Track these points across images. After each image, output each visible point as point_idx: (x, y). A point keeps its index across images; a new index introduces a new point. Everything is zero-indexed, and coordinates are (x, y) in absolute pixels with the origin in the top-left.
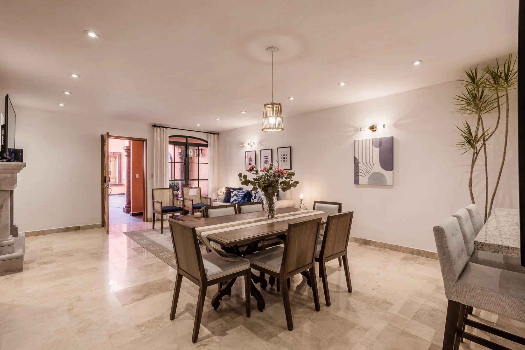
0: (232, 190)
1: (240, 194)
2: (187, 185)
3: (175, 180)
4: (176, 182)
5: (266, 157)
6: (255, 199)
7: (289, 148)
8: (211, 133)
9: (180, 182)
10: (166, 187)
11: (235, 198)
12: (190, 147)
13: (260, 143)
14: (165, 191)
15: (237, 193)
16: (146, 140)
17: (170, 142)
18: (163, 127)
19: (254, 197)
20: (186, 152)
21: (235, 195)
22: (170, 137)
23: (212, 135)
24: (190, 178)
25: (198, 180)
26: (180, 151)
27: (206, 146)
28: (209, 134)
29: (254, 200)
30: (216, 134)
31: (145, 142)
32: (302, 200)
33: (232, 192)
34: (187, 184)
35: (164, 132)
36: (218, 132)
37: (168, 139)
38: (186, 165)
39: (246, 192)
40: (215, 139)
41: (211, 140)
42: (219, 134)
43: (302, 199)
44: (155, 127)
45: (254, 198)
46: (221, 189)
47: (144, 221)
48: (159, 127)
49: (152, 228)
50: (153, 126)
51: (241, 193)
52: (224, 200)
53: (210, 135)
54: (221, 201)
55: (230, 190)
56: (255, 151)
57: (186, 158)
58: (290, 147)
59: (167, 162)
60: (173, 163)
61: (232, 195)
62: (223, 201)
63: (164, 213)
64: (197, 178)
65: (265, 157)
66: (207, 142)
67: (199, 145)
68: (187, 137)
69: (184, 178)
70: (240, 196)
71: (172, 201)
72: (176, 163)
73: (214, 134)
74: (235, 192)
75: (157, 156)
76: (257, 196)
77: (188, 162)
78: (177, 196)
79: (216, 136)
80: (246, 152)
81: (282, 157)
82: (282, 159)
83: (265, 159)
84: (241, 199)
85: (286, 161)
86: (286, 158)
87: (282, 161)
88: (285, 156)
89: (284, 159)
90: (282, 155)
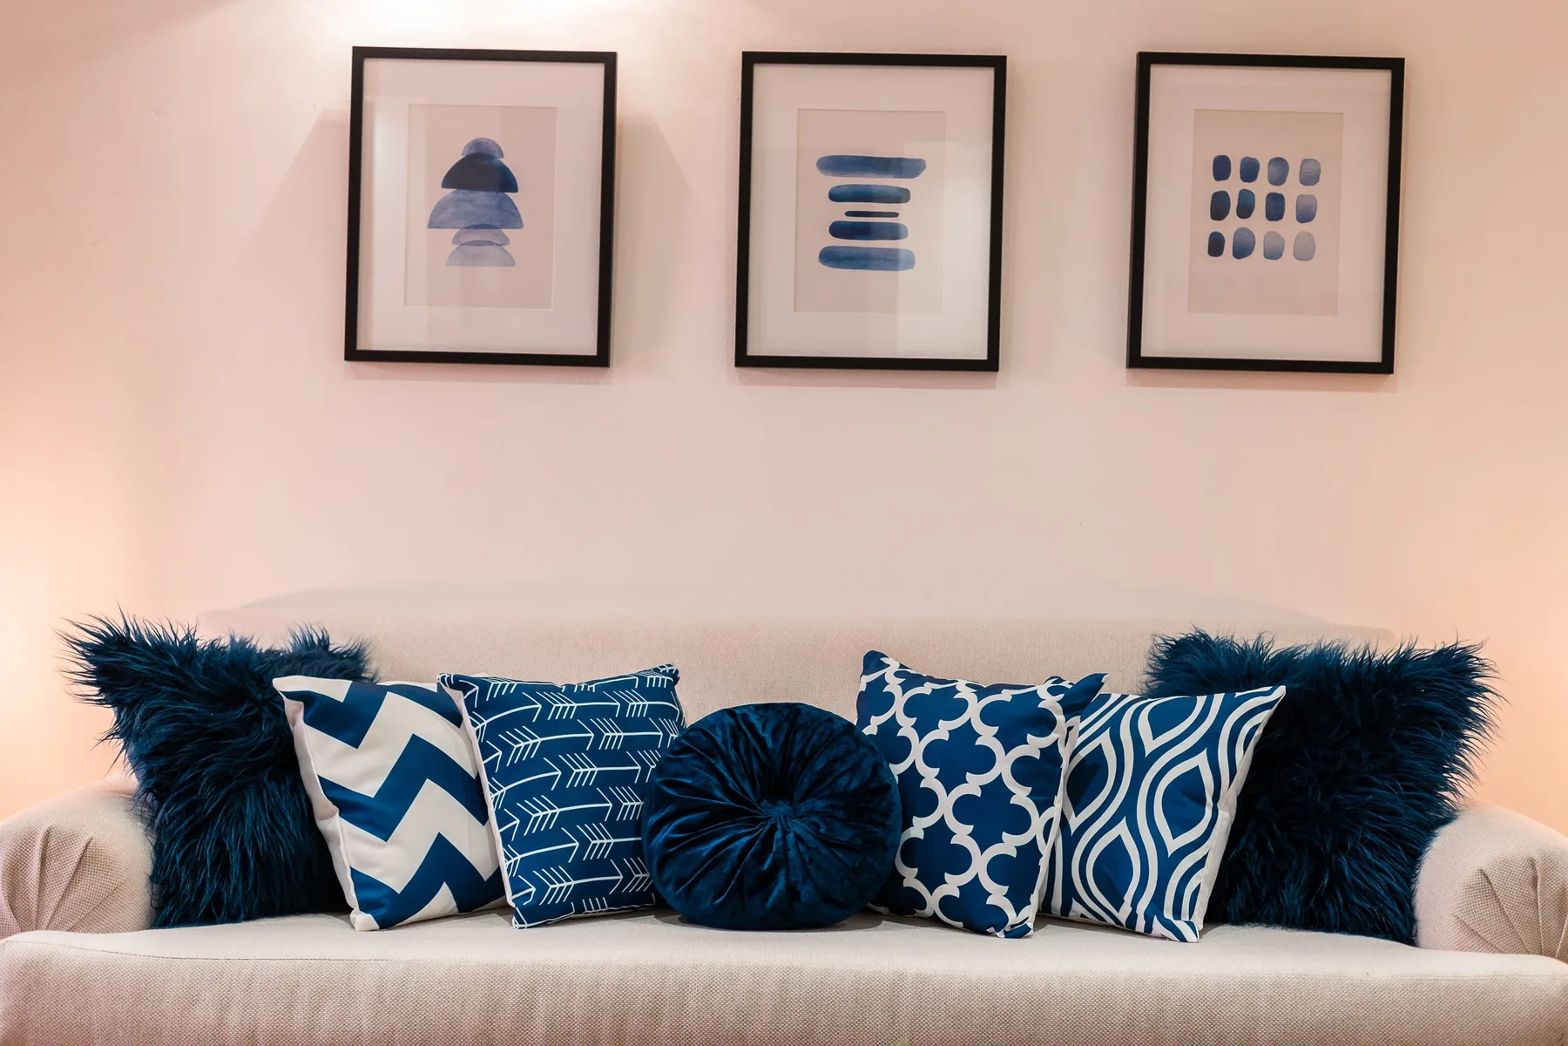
56: (610, 63)
65: (833, 165)
80: (361, 55)
81: (1221, 186)
82: (1230, 226)
83: (836, 196)
84: (615, 828)
85: (1305, 252)
86: (1305, 215)
87: (1215, 245)
88: (1278, 179)
89: (1258, 223)
90: (1221, 168)
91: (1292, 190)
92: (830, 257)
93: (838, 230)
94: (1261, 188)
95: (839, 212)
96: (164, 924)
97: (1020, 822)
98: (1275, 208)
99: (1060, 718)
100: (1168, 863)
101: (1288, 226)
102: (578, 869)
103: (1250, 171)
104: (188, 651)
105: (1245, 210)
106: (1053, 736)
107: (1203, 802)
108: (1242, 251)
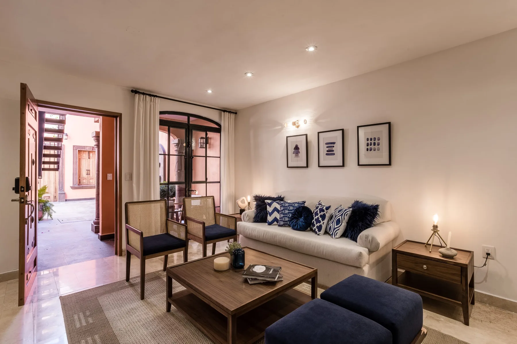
0: (269, 201)
1: (287, 209)
2: (189, 191)
3: (169, 183)
4: (170, 186)
5: (331, 143)
6: (323, 219)
7: (388, 125)
8: (224, 111)
9: (177, 186)
10: (154, 199)
11: (276, 215)
12: (194, 132)
13: (316, 121)
14: (153, 205)
15: (278, 207)
16: (121, 115)
17: (163, 123)
18: (150, 95)
19: (321, 216)
20: (187, 138)
21: (275, 209)
22: (161, 113)
23: (226, 113)
24: (193, 180)
25: (206, 182)
26: (176, 141)
27: (218, 130)
28: (223, 113)
29: (322, 222)
30: (233, 113)
31: (118, 119)
32: (435, 227)
33: (270, 205)
34: (189, 189)
35: (152, 103)
36: (235, 111)
37: (158, 117)
38: (187, 160)
39: (296, 205)
40: (232, 119)
41: (226, 121)
42: (236, 113)
43: (436, 224)
44: (136, 93)
45: (320, 219)
46: (244, 198)
47: (116, 254)
48: (144, 94)
49: (125, 279)
50: (132, 91)
51: (287, 207)
52: (254, 218)
53: (224, 115)
54: (249, 221)
55: (266, 201)
56: (306, 135)
57: (187, 149)
58: (389, 123)
59: (157, 154)
60: (167, 156)
61: (269, 209)
62: (252, 220)
63: (146, 257)
64: (204, 180)
65: (327, 144)
66: (219, 125)
67: (207, 129)
68: (189, 115)
69: (183, 180)
70: (287, 212)
71: (164, 225)
72: (171, 156)
73: (229, 112)
74: (275, 205)
75: (139, 142)
76: (328, 216)
77: (190, 155)
78: (173, 207)
79: (233, 116)
80: (287, 137)
81: (368, 142)
82: (369, 147)
83: (327, 147)
84: (289, 218)
85: (378, 150)
86: (378, 145)
87: (367, 150)
88: (375, 140)
89: (372, 146)
90: (368, 140)
91: (376, 142)
92: (327, 154)
93: (327, 151)
94: (373, 142)
95: (327, 149)
96: (253, 222)
97: (320, 222)
98: (375, 144)
99: (325, 210)
100: (334, 229)
101: (376, 147)
102: (284, 222)
103: (371, 139)
104: (271, 197)
105: (371, 145)
106: (324, 212)
107: (340, 222)
108: (371, 150)
